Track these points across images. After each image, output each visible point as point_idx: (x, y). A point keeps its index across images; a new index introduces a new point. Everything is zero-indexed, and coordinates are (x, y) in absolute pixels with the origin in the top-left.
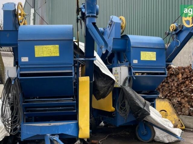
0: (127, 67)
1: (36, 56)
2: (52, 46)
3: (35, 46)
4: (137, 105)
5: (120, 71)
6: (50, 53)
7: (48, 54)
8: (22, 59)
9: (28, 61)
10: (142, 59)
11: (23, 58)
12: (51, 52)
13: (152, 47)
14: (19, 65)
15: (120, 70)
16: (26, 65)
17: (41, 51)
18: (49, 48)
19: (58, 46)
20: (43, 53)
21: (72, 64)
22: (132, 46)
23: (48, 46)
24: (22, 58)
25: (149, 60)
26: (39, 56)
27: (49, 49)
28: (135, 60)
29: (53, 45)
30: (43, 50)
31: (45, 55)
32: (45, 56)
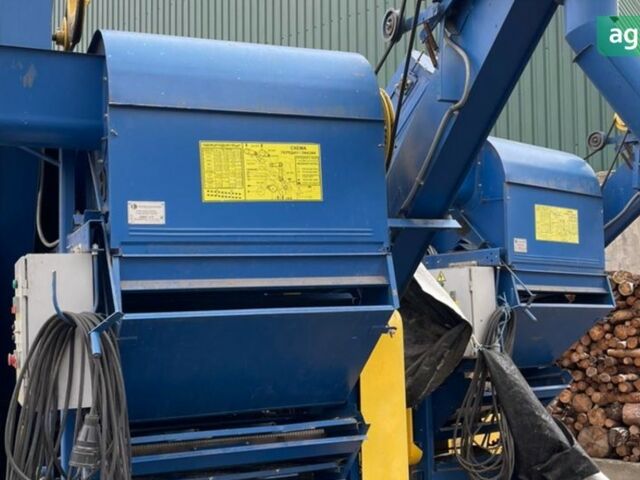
0: (491, 269)
1: (208, 197)
2: (286, 147)
3: (203, 144)
4: (547, 432)
5: (470, 287)
6: (280, 184)
7: (268, 187)
8: (131, 211)
9: (162, 222)
10: (539, 237)
11: (138, 203)
12: (281, 180)
13: (565, 189)
14: (114, 243)
15: (471, 279)
16: (151, 247)
17: (234, 174)
18: (273, 160)
19: (314, 149)
20: (243, 183)
21: (382, 243)
22: (507, 180)
23: (268, 146)
24: (131, 203)
25: (559, 239)
26: (222, 199)
27: (272, 165)
28: (519, 240)
29: (295, 145)
30: (243, 165)
31: (256, 192)
32: (253, 196)
